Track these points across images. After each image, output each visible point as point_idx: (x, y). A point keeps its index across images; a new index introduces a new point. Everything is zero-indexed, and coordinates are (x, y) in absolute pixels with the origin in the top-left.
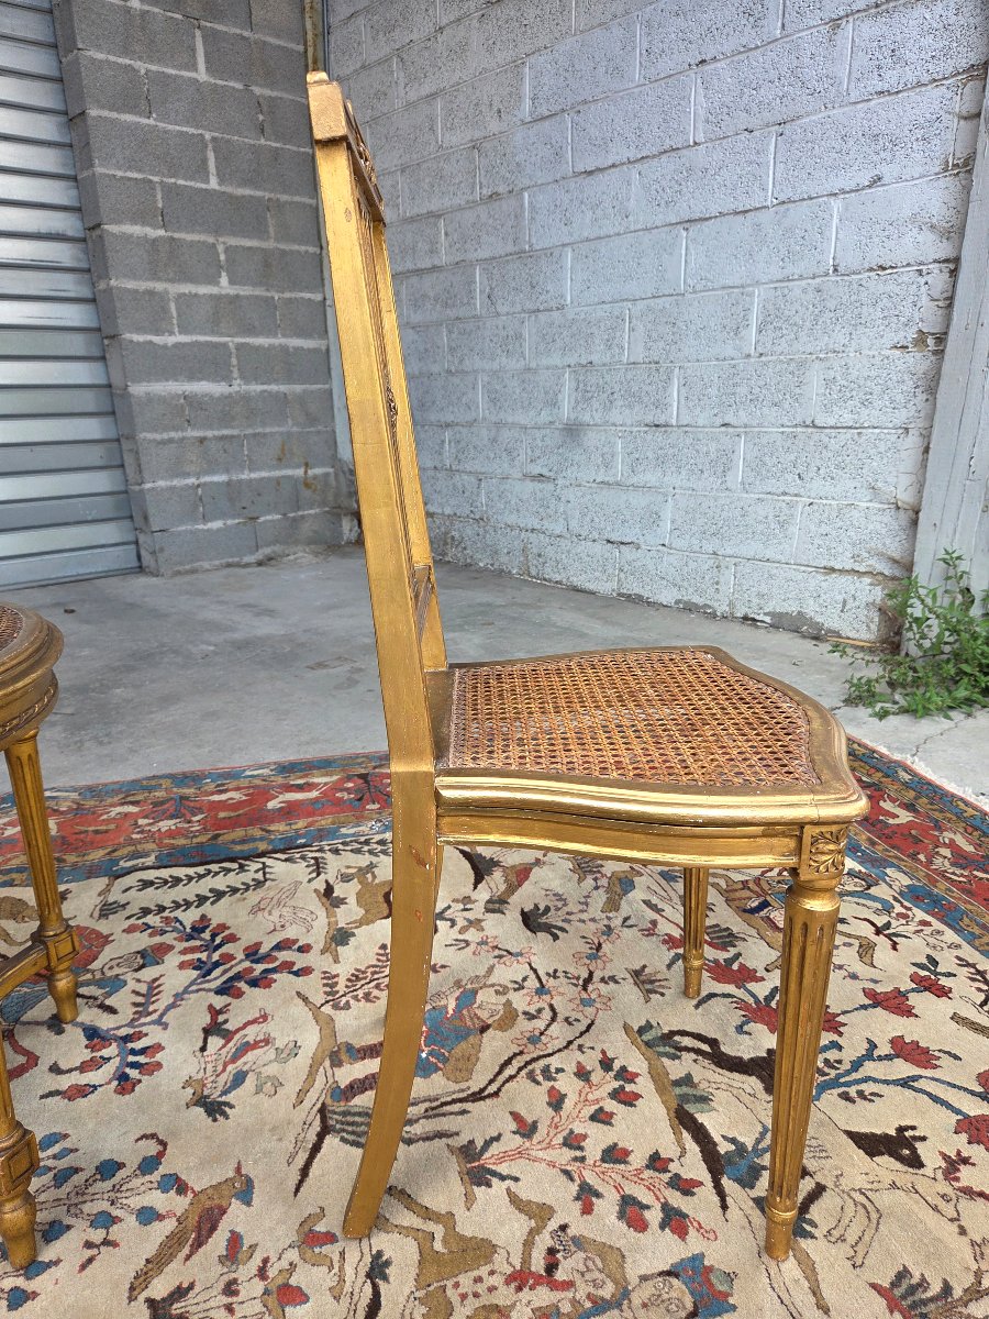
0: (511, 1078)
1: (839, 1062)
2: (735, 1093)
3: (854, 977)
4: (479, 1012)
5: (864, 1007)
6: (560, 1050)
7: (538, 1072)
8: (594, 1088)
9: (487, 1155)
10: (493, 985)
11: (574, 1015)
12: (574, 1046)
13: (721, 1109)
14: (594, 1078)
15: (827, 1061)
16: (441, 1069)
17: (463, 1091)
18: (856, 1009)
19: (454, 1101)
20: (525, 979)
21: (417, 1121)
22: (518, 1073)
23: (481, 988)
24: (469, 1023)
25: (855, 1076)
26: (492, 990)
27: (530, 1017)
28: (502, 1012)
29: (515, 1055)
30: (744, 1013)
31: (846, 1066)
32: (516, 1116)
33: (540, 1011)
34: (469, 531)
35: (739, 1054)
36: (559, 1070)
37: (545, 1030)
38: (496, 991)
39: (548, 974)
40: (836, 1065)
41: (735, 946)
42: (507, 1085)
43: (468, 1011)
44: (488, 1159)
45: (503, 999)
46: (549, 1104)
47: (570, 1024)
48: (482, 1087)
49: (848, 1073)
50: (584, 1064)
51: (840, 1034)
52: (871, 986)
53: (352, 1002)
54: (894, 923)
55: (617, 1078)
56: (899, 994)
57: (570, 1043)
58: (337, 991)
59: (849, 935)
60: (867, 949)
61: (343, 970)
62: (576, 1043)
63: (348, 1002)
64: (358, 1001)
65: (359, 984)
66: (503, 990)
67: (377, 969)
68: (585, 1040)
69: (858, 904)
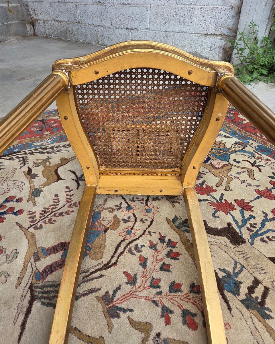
0: (122, 253)
1: (256, 224)
2: (219, 245)
3: (250, 185)
4: (103, 222)
5: (257, 198)
6: (141, 236)
7: (133, 249)
8: (159, 253)
9: (116, 299)
10: (107, 208)
11: (144, 218)
12: (147, 233)
13: (215, 255)
14: (159, 247)
15: (251, 225)
16: (88, 254)
17: (100, 264)
18: (255, 199)
19: (96, 271)
20: (121, 204)
22: (124, 250)
23: (102, 210)
24: (99, 229)
25: (264, 230)
26: (107, 210)
27: (126, 221)
28: (113, 221)
29: (122, 241)
30: (214, 207)
31: (259, 226)
32: (126, 274)
33: (129, 218)
34: (75, 28)
35: (216, 227)
36: (142, 246)
37: (133, 227)
38: (109, 211)
39: (130, 200)
40: (255, 225)
41: (202, 177)
42: (120, 257)
43: (98, 222)
44: (116, 301)
45: (113, 215)
46: (141, 265)
47: (143, 222)
48: (108, 261)
49: (260, 229)
50: (153, 241)
51: (253, 211)
52: (257, 188)
53: (43, 224)
54: (257, 161)
55: (168, 246)
56: (268, 190)
57: (145, 231)
58: (36, 220)
59: (243, 168)
60: (250, 173)
61: (38, 209)
62: (147, 231)
63: (41, 225)
64: (46, 224)
65: (46, 215)
66: (112, 210)
67: (54, 207)
68: (151, 229)
69: (242, 155)
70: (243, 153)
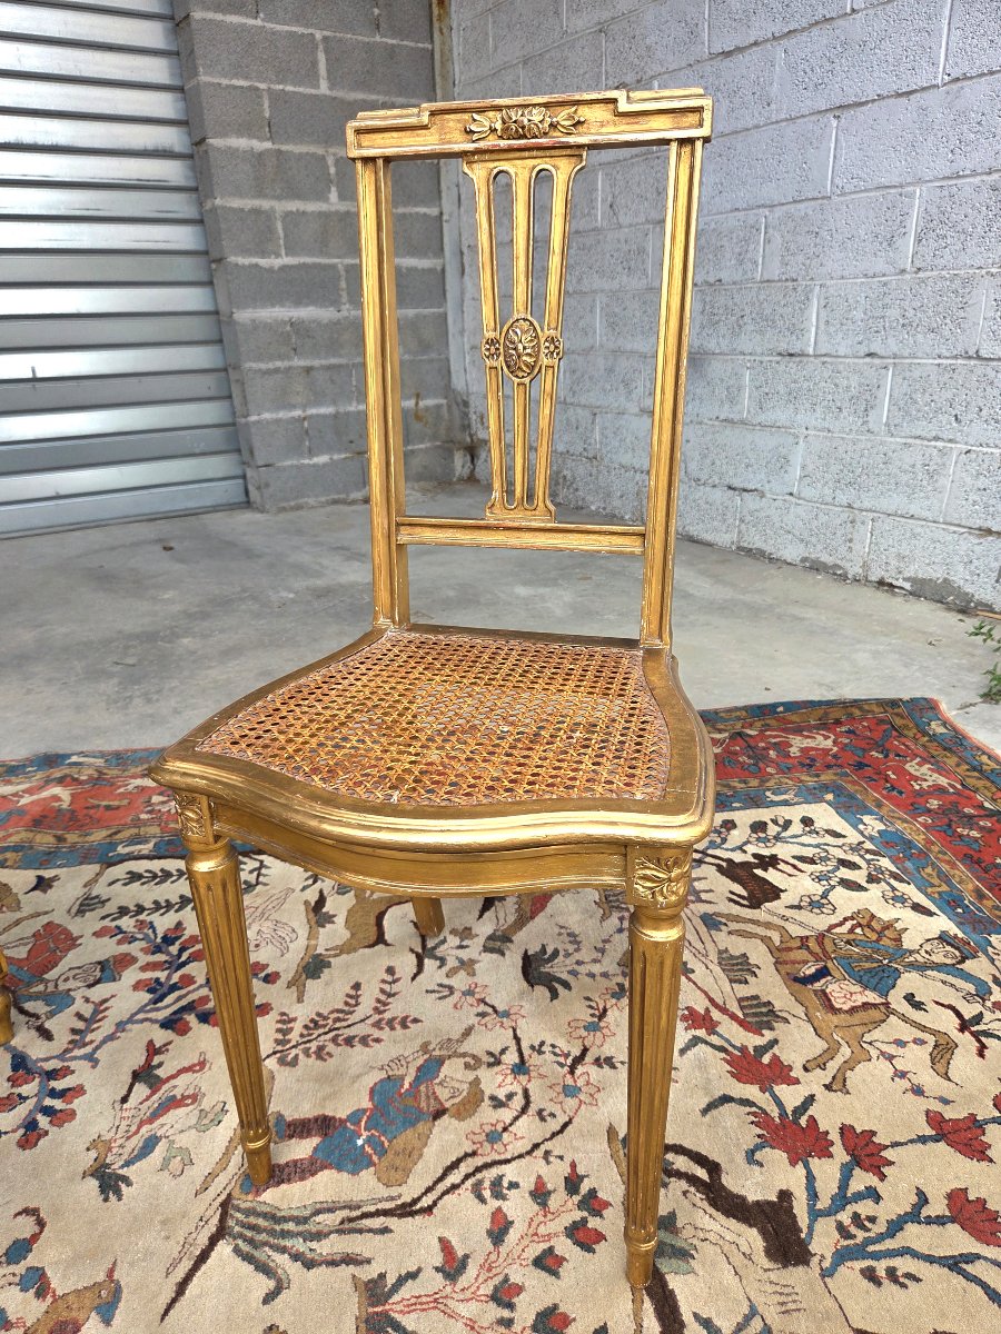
0: (454, 1187)
1: (873, 1220)
2: (725, 1249)
3: (918, 1091)
4: (439, 1090)
5: (923, 1139)
6: (521, 1156)
7: (487, 1184)
8: (550, 1216)
9: (396, 1298)
10: (464, 1055)
11: (550, 1107)
12: (539, 1153)
13: (701, 1273)
14: (553, 1203)
15: (856, 1217)
16: (375, 1165)
17: (392, 1199)
18: (912, 1141)
19: (378, 1213)
20: (503, 1051)
21: (327, 1235)
22: (463, 1182)
23: (449, 1057)
24: (423, 1104)
25: (890, 1244)
26: (462, 1060)
27: (498, 1103)
28: (465, 1094)
29: (467, 1155)
30: (761, 1131)
31: (881, 1227)
32: (446, 1246)
33: (510, 1096)
35: (743, 1193)
36: (513, 1185)
37: (511, 1125)
38: (465, 1063)
39: (532, 1047)
40: (867, 1223)
41: (772, 1029)
42: (446, 1197)
43: (427, 1087)
44: (396, 1304)
45: (471, 1076)
46: (490, 1233)
47: (543, 1119)
48: (415, 1196)
49: (880, 1238)
50: (546, 1179)
51: (883, 1177)
52: (936, 1106)
53: (301, 1056)
54: (988, 1016)
55: (580, 1206)
56: (975, 1124)
57: (536, 1146)
58: (289, 1041)
59: (923, 1028)
60: (943, 1051)
61: (302, 1013)
62: (543, 1148)
63: (297, 1056)
64: (308, 1056)
65: (316, 1033)
66: (474, 1063)
67: (341, 1015)
68: (555, 1146)
69: (944, 982)
70: (950, 979)
